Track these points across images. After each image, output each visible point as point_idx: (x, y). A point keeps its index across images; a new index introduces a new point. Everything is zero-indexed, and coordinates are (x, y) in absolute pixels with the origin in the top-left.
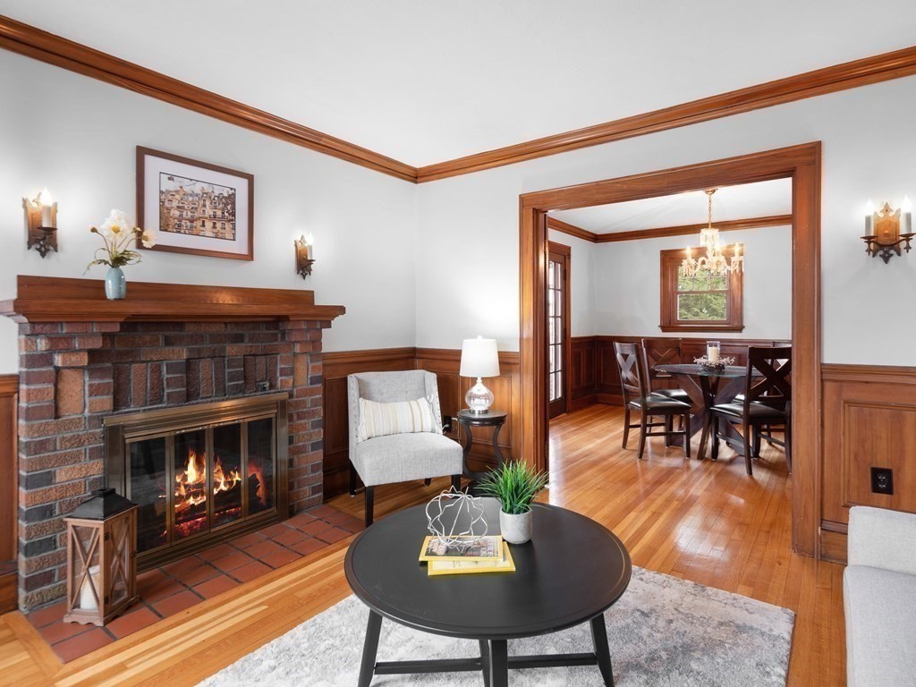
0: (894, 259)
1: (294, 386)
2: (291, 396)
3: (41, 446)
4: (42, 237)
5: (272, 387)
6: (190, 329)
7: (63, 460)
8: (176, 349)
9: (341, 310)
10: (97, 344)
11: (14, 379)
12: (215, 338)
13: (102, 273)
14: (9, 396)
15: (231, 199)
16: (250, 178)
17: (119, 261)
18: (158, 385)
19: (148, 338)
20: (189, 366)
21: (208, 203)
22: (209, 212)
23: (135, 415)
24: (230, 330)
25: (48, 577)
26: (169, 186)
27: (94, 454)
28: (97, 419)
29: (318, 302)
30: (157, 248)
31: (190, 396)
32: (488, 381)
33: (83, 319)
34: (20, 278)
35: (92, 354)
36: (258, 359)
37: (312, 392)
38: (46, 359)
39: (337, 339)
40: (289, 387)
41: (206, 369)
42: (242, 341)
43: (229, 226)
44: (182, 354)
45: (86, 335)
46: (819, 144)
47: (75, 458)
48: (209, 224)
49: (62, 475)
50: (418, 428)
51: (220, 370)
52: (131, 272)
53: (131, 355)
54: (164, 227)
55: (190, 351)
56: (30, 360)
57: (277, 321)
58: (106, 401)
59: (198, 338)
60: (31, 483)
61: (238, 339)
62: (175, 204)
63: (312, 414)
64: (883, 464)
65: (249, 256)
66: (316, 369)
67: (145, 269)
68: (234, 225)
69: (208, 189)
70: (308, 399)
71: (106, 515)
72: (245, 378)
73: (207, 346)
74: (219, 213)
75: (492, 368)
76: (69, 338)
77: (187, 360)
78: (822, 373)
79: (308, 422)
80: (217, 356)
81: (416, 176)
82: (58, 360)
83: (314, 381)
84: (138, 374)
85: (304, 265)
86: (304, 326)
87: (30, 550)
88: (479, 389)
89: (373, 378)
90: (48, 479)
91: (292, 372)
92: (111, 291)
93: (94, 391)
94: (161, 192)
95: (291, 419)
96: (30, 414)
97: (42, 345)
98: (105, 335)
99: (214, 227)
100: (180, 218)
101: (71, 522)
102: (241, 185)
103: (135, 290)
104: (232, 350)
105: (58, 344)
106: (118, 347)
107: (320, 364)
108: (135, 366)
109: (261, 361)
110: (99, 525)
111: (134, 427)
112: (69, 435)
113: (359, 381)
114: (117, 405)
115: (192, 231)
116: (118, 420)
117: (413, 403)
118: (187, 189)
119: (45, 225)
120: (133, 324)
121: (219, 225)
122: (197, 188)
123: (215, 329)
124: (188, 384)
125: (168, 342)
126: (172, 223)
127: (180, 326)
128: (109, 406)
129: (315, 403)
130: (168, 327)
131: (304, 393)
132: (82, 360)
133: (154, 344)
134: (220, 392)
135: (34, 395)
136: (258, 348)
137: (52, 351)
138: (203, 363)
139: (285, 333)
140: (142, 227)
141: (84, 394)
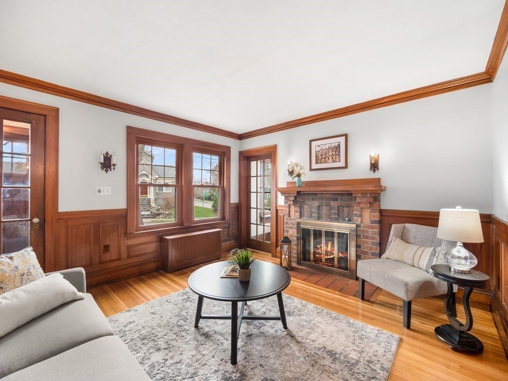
1: (361, 222)
2: (359, 227)
5: (349, 220)
6: (318, 196)
8: (315, 202)
10: (294, 199)
12: (327, 199)
15: (338, 147)
16: (346, 135)
18: (311, 213)
19: (308, 198)
20: (319, 208)
21: (330, 151)
22: (331, 153)
23: (305, 220)
24: (332, 196)
26: (318, 149)
28: (296, 219)
31: (319, 218)
34: (287, 182)
35: (293, 201)
36: (345, 208)
37: (372, 227)
39: (389, 203)
40: (359, 222)
41: (324, 210)
42: (337, 201)
43: (337, 157)
47: (292, 228)
48: (331, 158)
50: (416, 265)
51: (329, 210)
53: (303, 203)
54: (317, 163)
55: (319, 203)
57: (351, 193)
58: (298, 214)
59: (322, 199)
61: (336, 200)
62: (320, 154)
63: (373, 238)
65: (346, 167)
66: (376, 216)
68: (340, 156)
69: (330, 145)
70: (370, 230)
72: (338, 215)
73: (324, 201)
74: (334, 153)
77: (318, 206)
79: (369, 241)
80: (328, 205)
81: (489, 77)
82: (288, 202)
83: (373, 222)
84: (306, 208)
85: (374, 166)
90: (288, 231)
91: (361, 216)
92: (297, 185)
93: (296, 211)
94: (316, 152)
95: (359, 238)
98: (295, 196)
99: (332, 159)
100: (322, 158)
102: (343, 140)
103: (304, 184)
104: (333, 203)
106: (299, 200)
107: (378, 214)
108: (305, 206)
111: (304, 224)
112: (291, 222)
114: (301, 217)
115: (325, 162)
116: (299, 220)
117: (421, 248)
118: (324, 148)
121: (334, 157)
122: (327, 147)
123: (327, 196)
124: (318, 214)
125: (313, 200)
126: (319, 161)
127: (316, 194)
128: (299, 216)
129: (374, 233)
130: (313, 195)
131: (368, 227)
132: (292, 203)
133: (309, 200)
134: (330, 218)
135: (286, 211)
136: (344, 204)
137: (287, 200)
138: (324, 208)
139: (355, 198)
140: (310, 164)
141: (294, 212)
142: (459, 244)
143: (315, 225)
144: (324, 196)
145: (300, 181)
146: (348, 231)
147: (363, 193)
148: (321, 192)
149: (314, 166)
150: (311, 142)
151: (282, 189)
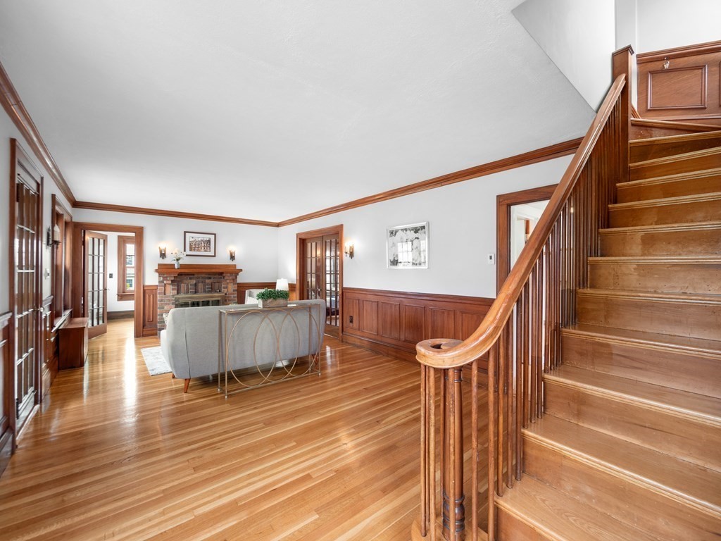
0: (352, 258)
1: (227, 292)
2: (226, 294)
3: (162, 300)
4: (163, 255)
5: (220, 291)
6: (196, 276)
7: (166, 304)
8: (193, 280)
9: (241, 270)
10: (173, 279)
11: (157, 286)
12: (203, 278)
13: (175, 262)
14: (156, 289)
15: (209, 241)
16: (215, 235)
17: (178, 260)
18: (188, 289)
20: (196, 285)
21: (203, 243)
22: (203, 245)
23: (182, 295)
24: (207, 276)
26: (192, 240)
27: (172, 303)
28: (173, 296)
29: (237, 268)
30: (187, 255)
31: (196, 292)
33: (169, 273)
34: (158, 264)
35: (172, 281)
37: (233, 294)
38: (162, 282)
39: (241, 279)
40: (225, 292)
41: (200, 286)
43: (208, 248)
44: (194, 282)
45: (171, 277)
46: (342, 225)
47: (169, 304)
48: (203, 248)
49: (166, 307)
51: (204, 286)
52: (181, 262)
53: (181, 282)
54: (191, 250)
55: (196, 281)
56: (160, 282)
57: (221, 274)
58: (176, 292)
59: (198, 278)
60: (160, 308)
61: (210, 278)
62: (194, 244)
63: (234, 300)
64: (352, 315)
65: (214, 256)
66: (236, 287)
68: (210, 248)
69: (203, 239)
70: (232, 296)
72: (212, 288)
73: (201, 280)
74: (206, 245)
75: (287, 288)
76: (167, 277)
77: (196, 283)
78: (343, 289)
80: (203, 282)
81: (278, 225)
82: (165, 282)
83: (234, 291)
84: (183, 286)
85: (232, 257)
86: (229, 275)
87: (160, 322)
89: (253, 291)
90: (163, 308)
91: (226, 288)
92: (176, 267)
93: (173, 289)
94: (190, 242)
95: (226, 300)
96: (160, 293)
97: (162, 278)
98: (175, 277)
100: (195, 248)
102: (212, 237)
103: (182, 266)
104: (207, 281)
105: (165, 278)
106: (178, 280)
108: (182, 284)
109: (217, 284)
111: (182, 298)
112: (167, 299)
113: (249, 292)
114: (178, 293)
115: (198, 251)
116: (178, 297)
118: (197, 240)
119: (163, 252)
120: (180, 274)
121: (206, 248)
122: (200, 239)
123: (203, 276)
124: (196, 289)
125: (190, 279)
126: (193, 248)
127: (194, 275)
129: (234, 297)
130: (191, 275)
131: (231, 294)
132: (170, 282)
133: (186, 279)
134: (205, 292)
135: (160, 289)
136: (215, 281)
137: (164, 280)
138: (200, 284)
139: (224, 277)
140: (185, 251)
141: (171, 290)
143: (194, 297)
144: (200, 276)
145: (178, 264)
146: (219, 299)
147: (231, 273)
148: (199, 273)
149: (188, 252)
150: (185, 232)
151: (159, 271)
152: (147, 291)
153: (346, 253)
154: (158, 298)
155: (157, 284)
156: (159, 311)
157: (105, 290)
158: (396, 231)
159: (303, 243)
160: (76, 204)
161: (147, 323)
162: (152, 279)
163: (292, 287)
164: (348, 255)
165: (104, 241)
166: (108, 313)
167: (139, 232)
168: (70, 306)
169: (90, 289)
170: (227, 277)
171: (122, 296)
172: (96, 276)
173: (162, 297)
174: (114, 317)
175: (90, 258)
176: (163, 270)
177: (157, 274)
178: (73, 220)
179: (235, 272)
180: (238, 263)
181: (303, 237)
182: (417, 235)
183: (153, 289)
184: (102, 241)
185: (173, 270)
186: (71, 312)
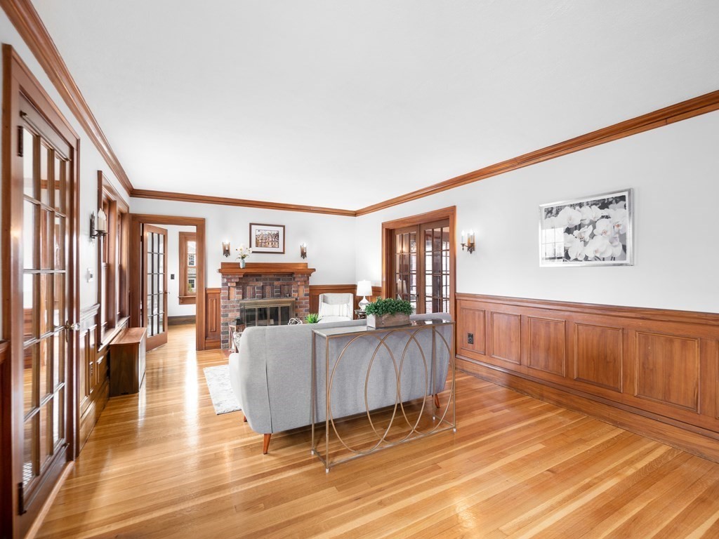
0: (473, 252)
1: (298, 296)
2: (296, 299)
3: (225, 307)
4: (227, 252)
5: (290, 296)
6: (263, 277)
7: (230, 311)
9: (314, 270)
10: (238, 280)
11: (220, 289)
12: (271, 279)
13: (240, 261)
14: (219, 293)
15: (277, 235)
16: (284, 227)
17: (243, 258)
18: (254, 293)
19: (251, 279)
20: (263, 288)
21: (270, 237)
22: (271, 240)
23: (247, 301)
24: (275, 277)
25: (227, 341)
26: (258, 233)
27: (237, 310)
28: (238, 301)
29: (309, 267)
30: (253, 252)
31: (263, 297)
32: (367, 298)
33: (234, 274)
34: (222, 263)
35: (236, 283)
37: (305, 299)
38: (226, 284)
39: (315, 280)
40: (296, 296)
41: (268, 289)
43: (277, 243)
44: (261, 284)
45: (235, 278)
46: (455, 207)
47: (233, 311)
48: (270, 243)
49: (230, 315)
50: (341, 314)
51: (272, 289)
52: (247, 260)
53: (247, 284)
54: (257, 246)
55: (263, 283)
56: (224, 284)
57: (291, 274)
58: (241, 296)
59: (266, 279)
60: (223, 316)
61: (279, 280)
62: (260, 238)
63: (306, 307)
64: (471, 333)
65: (284, 253)
66: (308, 291)
67: (252, 259)
69: (270, 232)
70: (304, 301)
71: (237, 324)
72: (280, 292)
73: (268, 282)
74: (274, 239)
75: (370, 293)
76: (231, 279)
77: (263, 286)
78: (455, 296)
79: (303, 309)
80: (271, 285)
81: (355, 214)
82: (229, 285)
83: (306, 295)
84: (249, 289)
85: (304, 255)
86: (300, 276)
87: (224, 333)
88: (364, 301)
89: (330, 296)
90: (227, 315)
91: (297, 291)
92: (241, 267)
93: (238, 293)
94: (257, 235)
95: (296, 307)
96: (223, 298)
97: (225, 280)
98: (240, 278)
100: (262, 243)
101: (230, 326)
102: (281, 230)
103: (248, 266)
104: (276, 283)
105: (229, 280)
106: (244, 281)
107: (308, 289)
108: (248, 287)
109: (286, 287)
110: (235, 327)
111: (248, 304)
112: (231, 305)
113: (324, 296)
114: (243, 298)
115: (265, 246)
116: (243, 302)
117: (341, 306)
118: (264, 233)
119: (227, 249)
120: (246, 275)
121: (273, 243)
122: (267, 233)
123: (271, 276)
124: (263, 293)
125: (257, 280)
126: (260, 244)
127: (260, 275)
128: (241, 298)
129: (306, 303)
130: (257, 276)
131: (302, 299)
132: (235, 285)
133: (253, 280)
134: (273, 296)
135: (224, 294)
136: (285, 283)
137: (228, 282)
138: (267, 287)
139: (294, 278)
140: (250, 247)
141: (235, 294)
142: (364, 298)
143: (261, 303)
144: (267, 276)
145: (243, 262)
146: (289, 305)
147: (303, 274)
148: (266, 274)
149: (254, 248)
150: (251, 224)
151: (223, 271)
152: (209, 295)
153: (463, 245)
154: (222, 304)
155: (220, 287)
156: (222, 320)
157: (165, 293)
158: (559, 210)
159: (390, 234)
160: (134, 193)
161: (209, 333)
162: (215, 280)
163: (376, 290)
164: (466, 248)
165: (164, 236)
166: (169, 318)
167: (200, 224)
168: (127, 313)
169: (149, 292)
170: (298, 278)
171: (184, 300)
172: (155, 277)
173: (225, 303)
174: (174, 322)
175: (149, 256)
176: (227, 270)
177: (220, 275)
178: (131, 211)
179: (308, 273)
180: (311, 262)
181: (391, 227)
182: (605, 212)
183: (216, 292)
184: (161, 237)
185: (238, 270)
186: (129, 319)
